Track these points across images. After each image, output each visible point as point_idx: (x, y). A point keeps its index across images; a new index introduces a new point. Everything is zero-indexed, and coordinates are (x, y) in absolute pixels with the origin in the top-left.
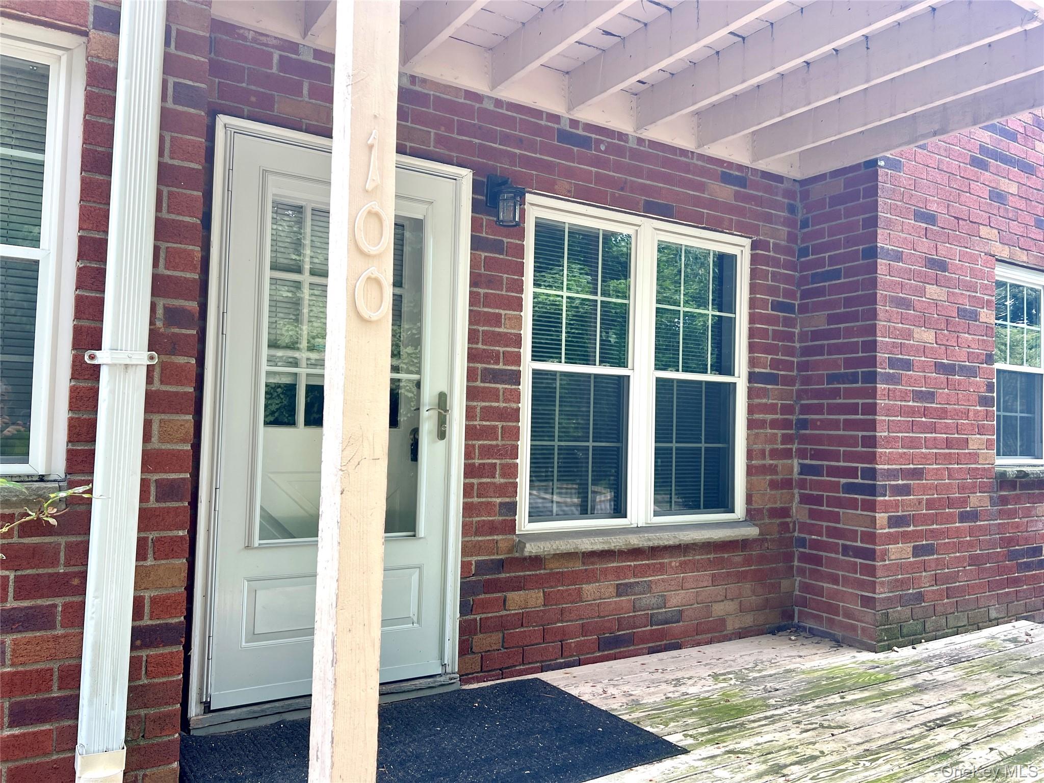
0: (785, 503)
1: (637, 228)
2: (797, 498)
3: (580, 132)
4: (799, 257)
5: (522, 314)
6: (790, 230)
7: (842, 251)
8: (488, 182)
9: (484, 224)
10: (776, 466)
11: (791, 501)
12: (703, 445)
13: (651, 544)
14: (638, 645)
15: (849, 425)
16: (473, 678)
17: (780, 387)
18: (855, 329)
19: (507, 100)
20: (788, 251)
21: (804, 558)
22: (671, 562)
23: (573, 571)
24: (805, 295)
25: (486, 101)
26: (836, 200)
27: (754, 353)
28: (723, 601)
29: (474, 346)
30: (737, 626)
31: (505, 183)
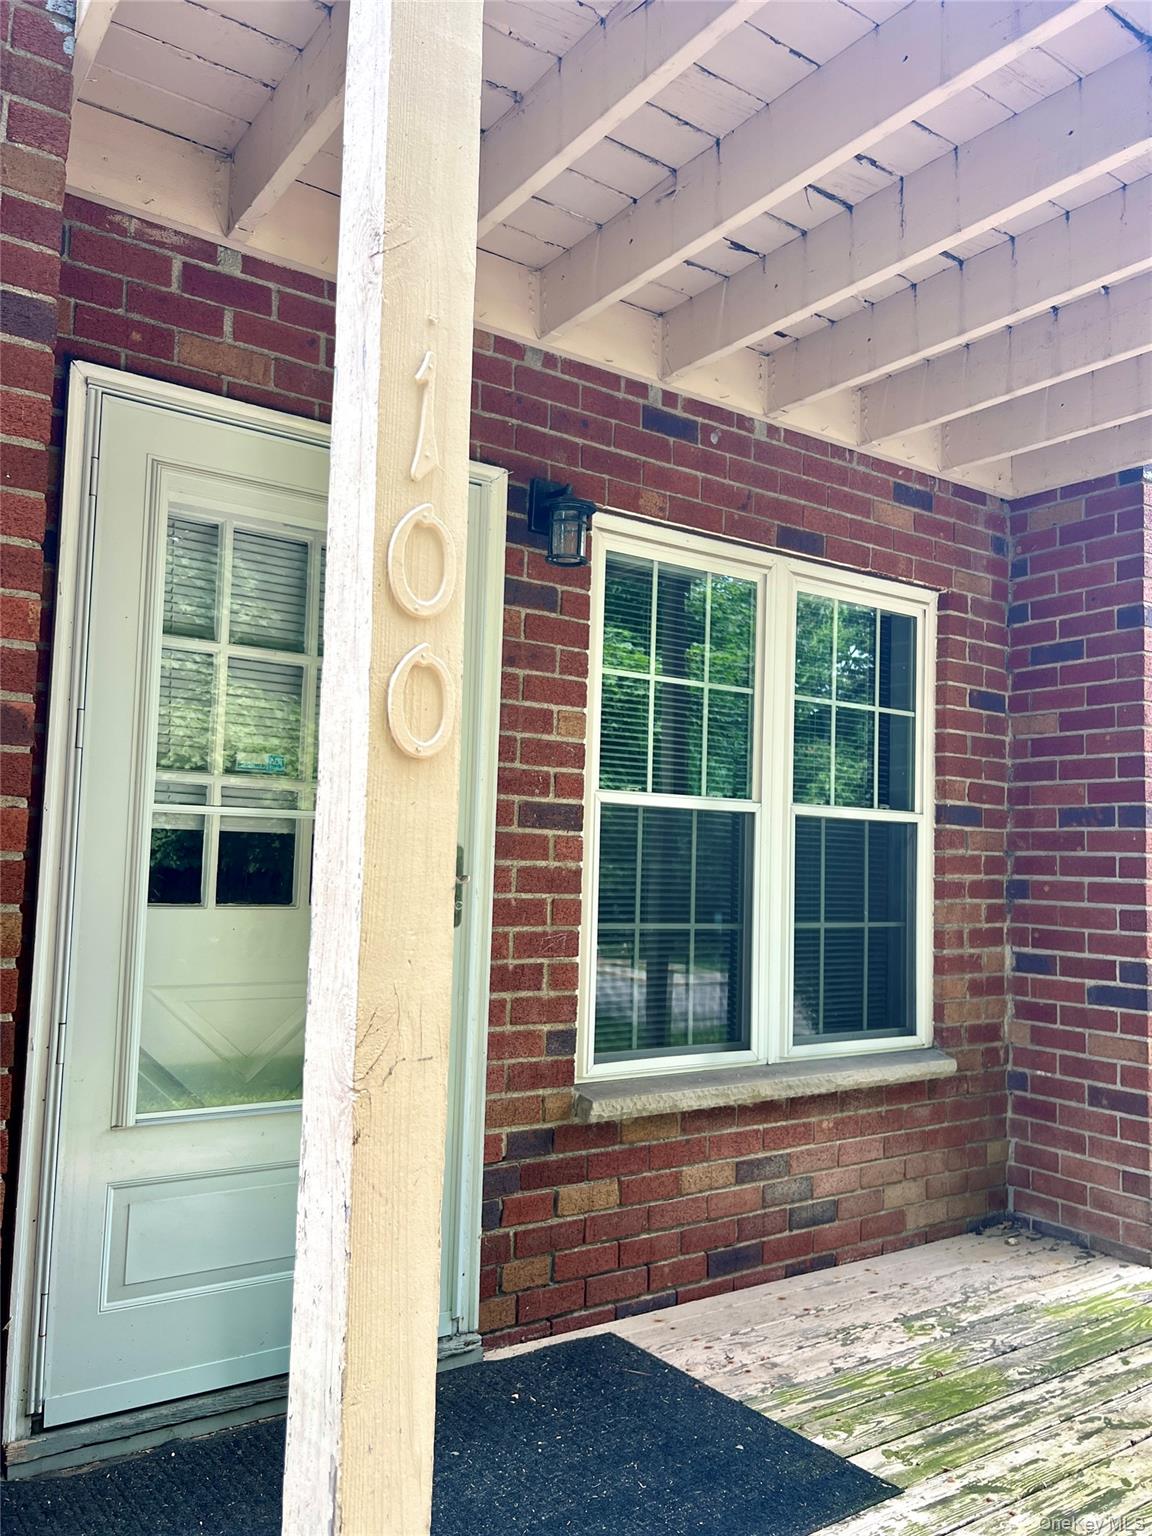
0: (993, 1017)
1: (766, 571)
2: (1010, 1009)
3: (679, 412)
4: (1011, 621)
5: (585, 711)
6: (996, 578)
7: (1083, 613)
8: (532, 488)
9: (526, 560)
10: (979, 957)
11: (1002, 1013)
12: (866, 925)
13: (792, 1094)
14: (770, 1263)
15: (1099, 893)
16: (502, 1337)
17: (983, 829)
18: (1108, 738)
19: (564, 356)
20: (993, 612)
21: (1022, 1106)
22: (821, 1122)
23: (666, 1144)
24: (1021, 681)
25: (529, 355)
26: (1071, 533)
27: (944, 775)
28: (900, 1182)
29: (508, 765)
30: (922, 1222)
31: (562, 492)
